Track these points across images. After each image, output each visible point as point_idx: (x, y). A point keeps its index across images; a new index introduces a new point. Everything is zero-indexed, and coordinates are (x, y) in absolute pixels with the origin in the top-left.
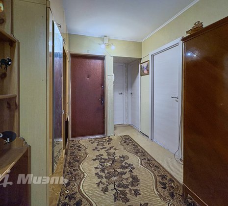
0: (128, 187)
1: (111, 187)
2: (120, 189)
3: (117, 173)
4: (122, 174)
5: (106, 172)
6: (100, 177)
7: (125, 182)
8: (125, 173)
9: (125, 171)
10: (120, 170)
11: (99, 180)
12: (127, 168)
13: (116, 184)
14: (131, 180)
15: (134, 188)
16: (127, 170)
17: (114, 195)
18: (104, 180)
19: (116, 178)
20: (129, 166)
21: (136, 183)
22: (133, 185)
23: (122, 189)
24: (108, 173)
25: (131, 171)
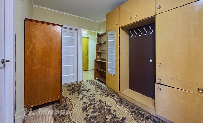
0: (89, 104)
1: (98, 103)
2: (93, 103)
3: (98, 111)
4: (94, 111)
5: (106, 110)
6: (108, 106)
7: (91, 107)
8: (92, 112)
9: (93, 114)
10: (97, 114)
11: (107, 104)
12: (91, 117)
13: (96, 104)
14: (87, 109)
15: (86, 105)
16: (91, 115)
17: (95, 100)
18: (104, 105)
19: (97, 107)
20: (90, 119)
21: (84, 107)
22: (86, 106)
23: (92, 103)
24: (104, 109)
25: (87, 115)
